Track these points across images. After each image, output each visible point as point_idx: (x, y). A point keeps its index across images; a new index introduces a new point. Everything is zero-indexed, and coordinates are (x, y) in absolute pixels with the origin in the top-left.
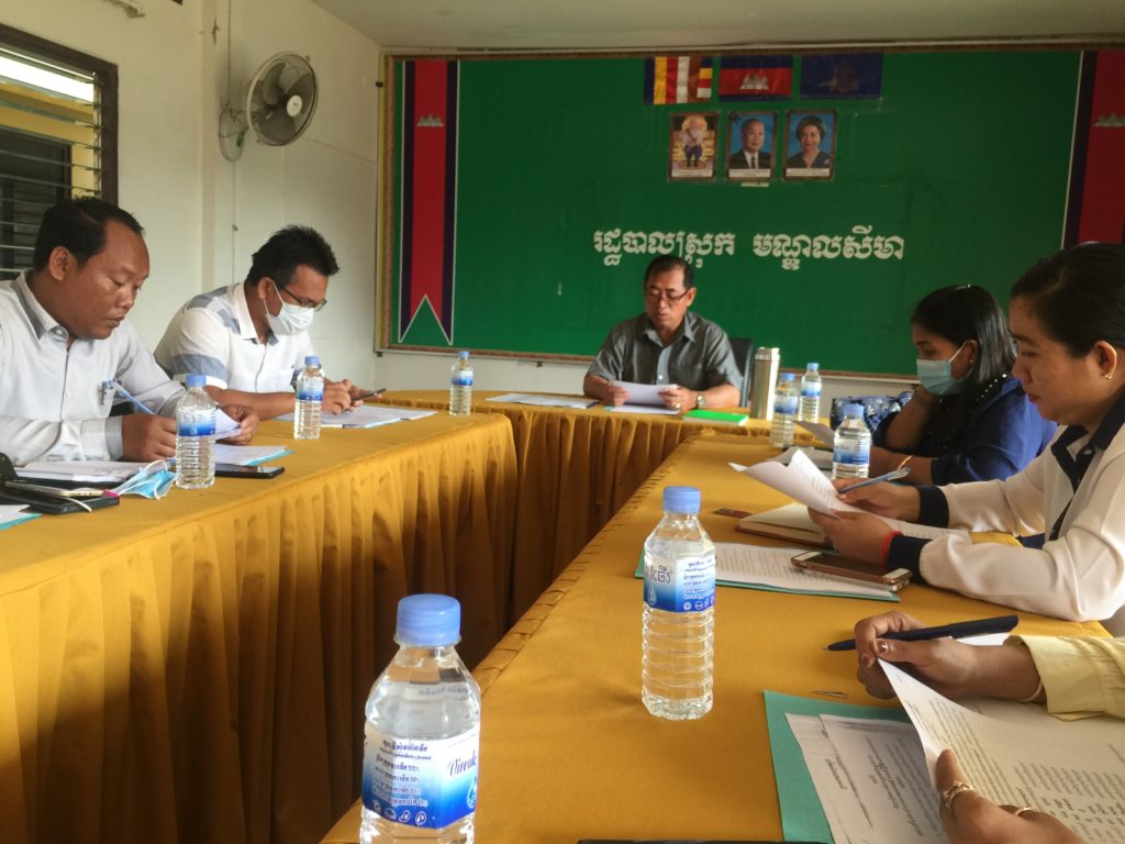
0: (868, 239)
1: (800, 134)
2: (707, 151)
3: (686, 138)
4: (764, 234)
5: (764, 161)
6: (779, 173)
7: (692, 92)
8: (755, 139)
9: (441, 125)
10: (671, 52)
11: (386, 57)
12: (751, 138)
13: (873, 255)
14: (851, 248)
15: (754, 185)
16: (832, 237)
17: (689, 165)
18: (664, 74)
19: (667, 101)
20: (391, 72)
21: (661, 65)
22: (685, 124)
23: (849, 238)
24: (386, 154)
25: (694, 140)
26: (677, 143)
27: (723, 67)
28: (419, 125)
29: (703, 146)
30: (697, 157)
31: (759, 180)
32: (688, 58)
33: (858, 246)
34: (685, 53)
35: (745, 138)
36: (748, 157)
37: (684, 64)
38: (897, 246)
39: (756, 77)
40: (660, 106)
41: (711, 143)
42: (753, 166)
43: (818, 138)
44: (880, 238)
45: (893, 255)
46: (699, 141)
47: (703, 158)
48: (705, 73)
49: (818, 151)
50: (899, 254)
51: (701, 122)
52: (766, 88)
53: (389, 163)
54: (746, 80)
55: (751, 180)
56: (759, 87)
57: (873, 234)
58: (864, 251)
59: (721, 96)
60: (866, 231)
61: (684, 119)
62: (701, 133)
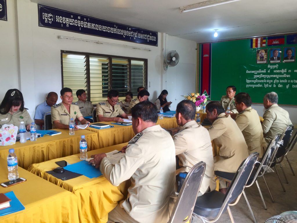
1: (287, 52)
3: (260, 55)
5: (278, 59)
6: (282, 61)
7: (261, 45)
9: (208, 56)
11: (198, 44)
12: (275, 54)
17: (261, 61)
20: (199, 47)
21: (254, 40)
22: (260, 52)
24: (197, 62)
25: (262, 55)
27: (268, 39)
28: (204, 56)
29: (264, 56)
30: (263, 59)
31: (277, 63)
32: (260, 38)
36: (275, 58)
39: (276, 41)
42: (276, 60)
43: (291, 53)
47: (264, 59)
48: (264, 41)
49: (291, 56)
53: (198, 64)
56: (277, 43)
59: (268, 45)
61: (259, 51)
62: (264, 53)
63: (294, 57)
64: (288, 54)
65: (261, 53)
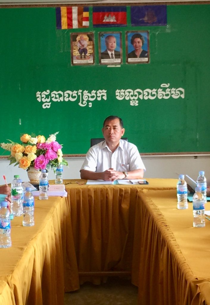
0: (168, 90)
1: (133, 42)
2: (90, 51)
3: (79, 45)
4: (120, 89)
5: (117, 55)
6: (125, 60)
7: (80, 23)
8: (112, 45)
10: (68, 5)
12: (110, 44)
13: (171, 97)
14: (161, 94)
15: (113, 66)
16: (151, 89)
17: (81, 58)
18: (66, 15)
19: (68, 28)
21: (64, 10)
22: (78, 38)
23: (160, 90)
25: (83, 46)
26: (74, 48)
27: (93, 12)
29: (87, 48)
30: (85, 54)
31: (116, 64)
32: (77, 8)
33: (164, 93)
34: (75, 5)
35: (107, 44)
36: (110, 53)
37: (75, 10)
38: (181, 93)
39: (110, 16)
40: (65, 30)
41: (91, 47)
42: (112, 58)
43: (141, 44)
44: (173, 89)
45: (180, 97)
47: (88, 54)
48: (86, 14)
49: (142, 50)
50: (183, 96)
51: (85, 37)
52: (115, 21)
54: (106, 17)
55: (113, 64)
56: (112, 21)
57: (170, 87)
58: (167, 95)
59: (94, 25)
60: (167, 86)
61: (77, 36)
62: (86, 42)
63: (147, 52)
64: (136, 47)
65: (79, 41)
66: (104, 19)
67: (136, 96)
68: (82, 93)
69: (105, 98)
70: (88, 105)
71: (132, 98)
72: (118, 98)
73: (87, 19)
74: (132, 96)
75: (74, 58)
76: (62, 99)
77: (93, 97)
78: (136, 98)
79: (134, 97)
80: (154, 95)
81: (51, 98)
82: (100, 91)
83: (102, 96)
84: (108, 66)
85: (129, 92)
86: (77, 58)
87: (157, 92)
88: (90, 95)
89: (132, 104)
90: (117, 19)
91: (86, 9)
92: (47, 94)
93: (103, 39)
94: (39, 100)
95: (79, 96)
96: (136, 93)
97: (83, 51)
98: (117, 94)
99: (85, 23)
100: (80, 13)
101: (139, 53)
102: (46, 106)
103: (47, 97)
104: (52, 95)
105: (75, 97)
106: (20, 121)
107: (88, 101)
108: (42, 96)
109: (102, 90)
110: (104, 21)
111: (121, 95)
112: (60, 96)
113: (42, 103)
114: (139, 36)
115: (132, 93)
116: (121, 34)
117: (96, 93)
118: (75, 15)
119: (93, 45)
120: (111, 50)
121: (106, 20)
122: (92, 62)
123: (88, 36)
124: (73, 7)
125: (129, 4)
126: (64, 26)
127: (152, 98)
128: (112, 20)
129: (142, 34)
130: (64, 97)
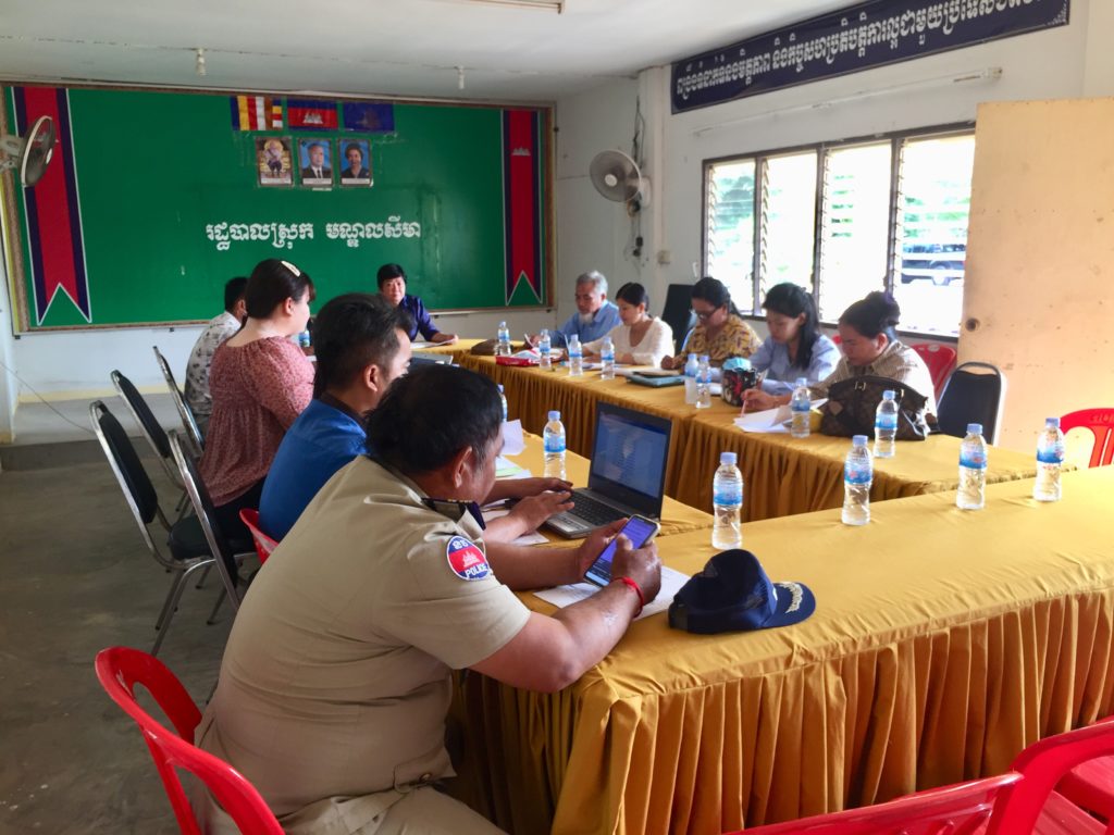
0: (399, 225)
1: (348, 155)
4: (332, 223)
5: (326, 174)
6: (337, 181)
7: (269, 123)
8: (318, 157)
10: (249, 93)
12: (315, 156)
13: (403, 235)
14: (389, 231)
15: (321, 189)
16: (376, 223)
17: (273, 176)
18: (246, 108)
19: (251, 128)
21: (242, 102)
22: (267, 146)
23: (388, 225)
25: (275, 157)
29: (282, 161)
30: (279, 170)
31: (325, 186)
32: (262, 98)
33: (393, 229)
34: (260, 95)
35: (311, 158)
36: (315, 169)
37: (260, 102)
38: (416, 229)
40: (245, 132)
41: (287, 159)
42: (319, 177)
43: (359, 159)
44: (405, 224)
45: (415, 236)
46: (279, 158)
47: (282, 170)
48: (276, 110)
49: (360, 167)
50: (418, 234)
51: (278, 144)
52: (321, 123)
54: (307, 116)
55: (319, 186)
56: (316, 122)
57: (401, 221)
58: (397, 232)
59: (290, 127)
60: (397, 219)
61: (264, 142)
62: (279, 153)
63: (367, 171)
64: (352, 162)
65: (269, 150)
66: (303, 119)
67: (355, 233)
68: (277, 228)
69: (311, 235)
70: (286, 245)
71: (349, 236)
72: (330, 235)
73: (279, 117)
74: (349, 233)
75: (262, 175)
76: (246, 236)
77: (293, 234)
78: (355, 236)
79: (352, 235)
80: (380, 232)
81: (230, 234)
82: (303, 225)
83: (307, 232)
84: (314, 189)
85: (346, 228)
86: (267, 176)
87: (383, 228)
88: (289, 231)
89: (350, 244)
90: (324, 119)
91: (277, 103)
92: (224, 228)
93: (304, 150)
94: (211, 237)
95: (272, 233)
96: (355, 229)
97: (275, 165)
98: (328, 230)
99: (277, 124)
100: (268, 108)
101: (356, 171)
102: (223, 246)
103: (224, 232)
104: (232, 230)
105: (266, 234)
106: (183, 268)
107: (287, 240)
108: (215, 232)
109: (306, 223)
110: (305, 121)
111: (334, 231)
112: (244, 231)
113: (216, 242)
114: (357, 147)
115: (349, 229)
116: (330, 143)
117: (298, 229)
118: (260, 111)
119: (290, 157)
120: (317, 166)
121: (308, 120)
122: (289, 182)
123: (282, 143)
124: (257, 98)
125: (340, 98)
126: (245, 126)
127: (378, 236)
128: (317, 120)
129: (361, 143)
130: (250, 233)
